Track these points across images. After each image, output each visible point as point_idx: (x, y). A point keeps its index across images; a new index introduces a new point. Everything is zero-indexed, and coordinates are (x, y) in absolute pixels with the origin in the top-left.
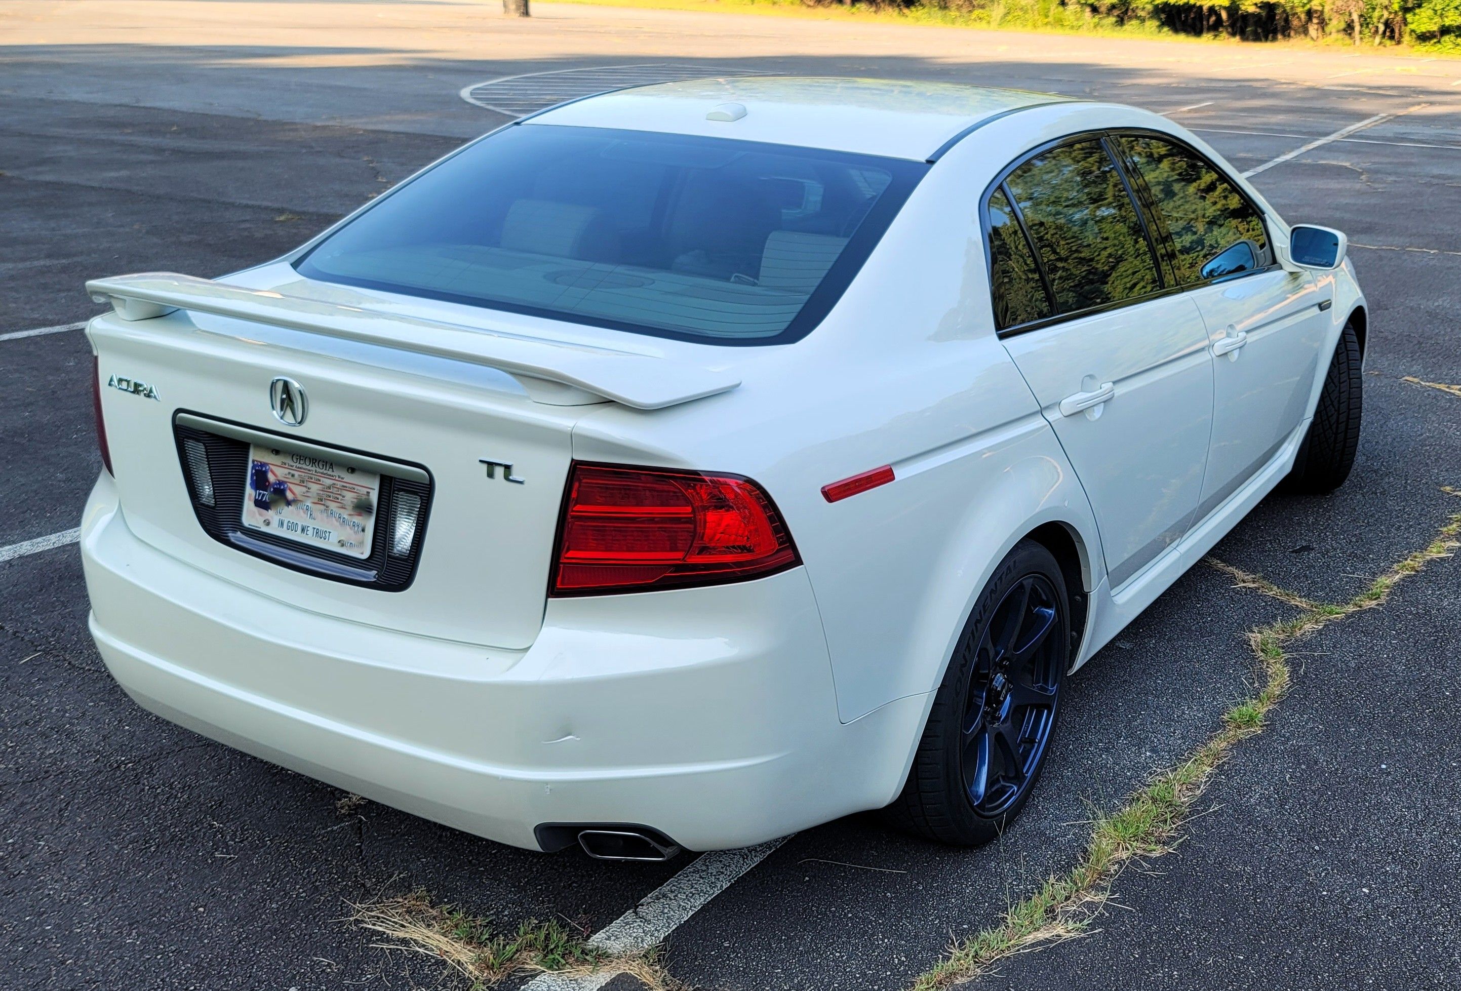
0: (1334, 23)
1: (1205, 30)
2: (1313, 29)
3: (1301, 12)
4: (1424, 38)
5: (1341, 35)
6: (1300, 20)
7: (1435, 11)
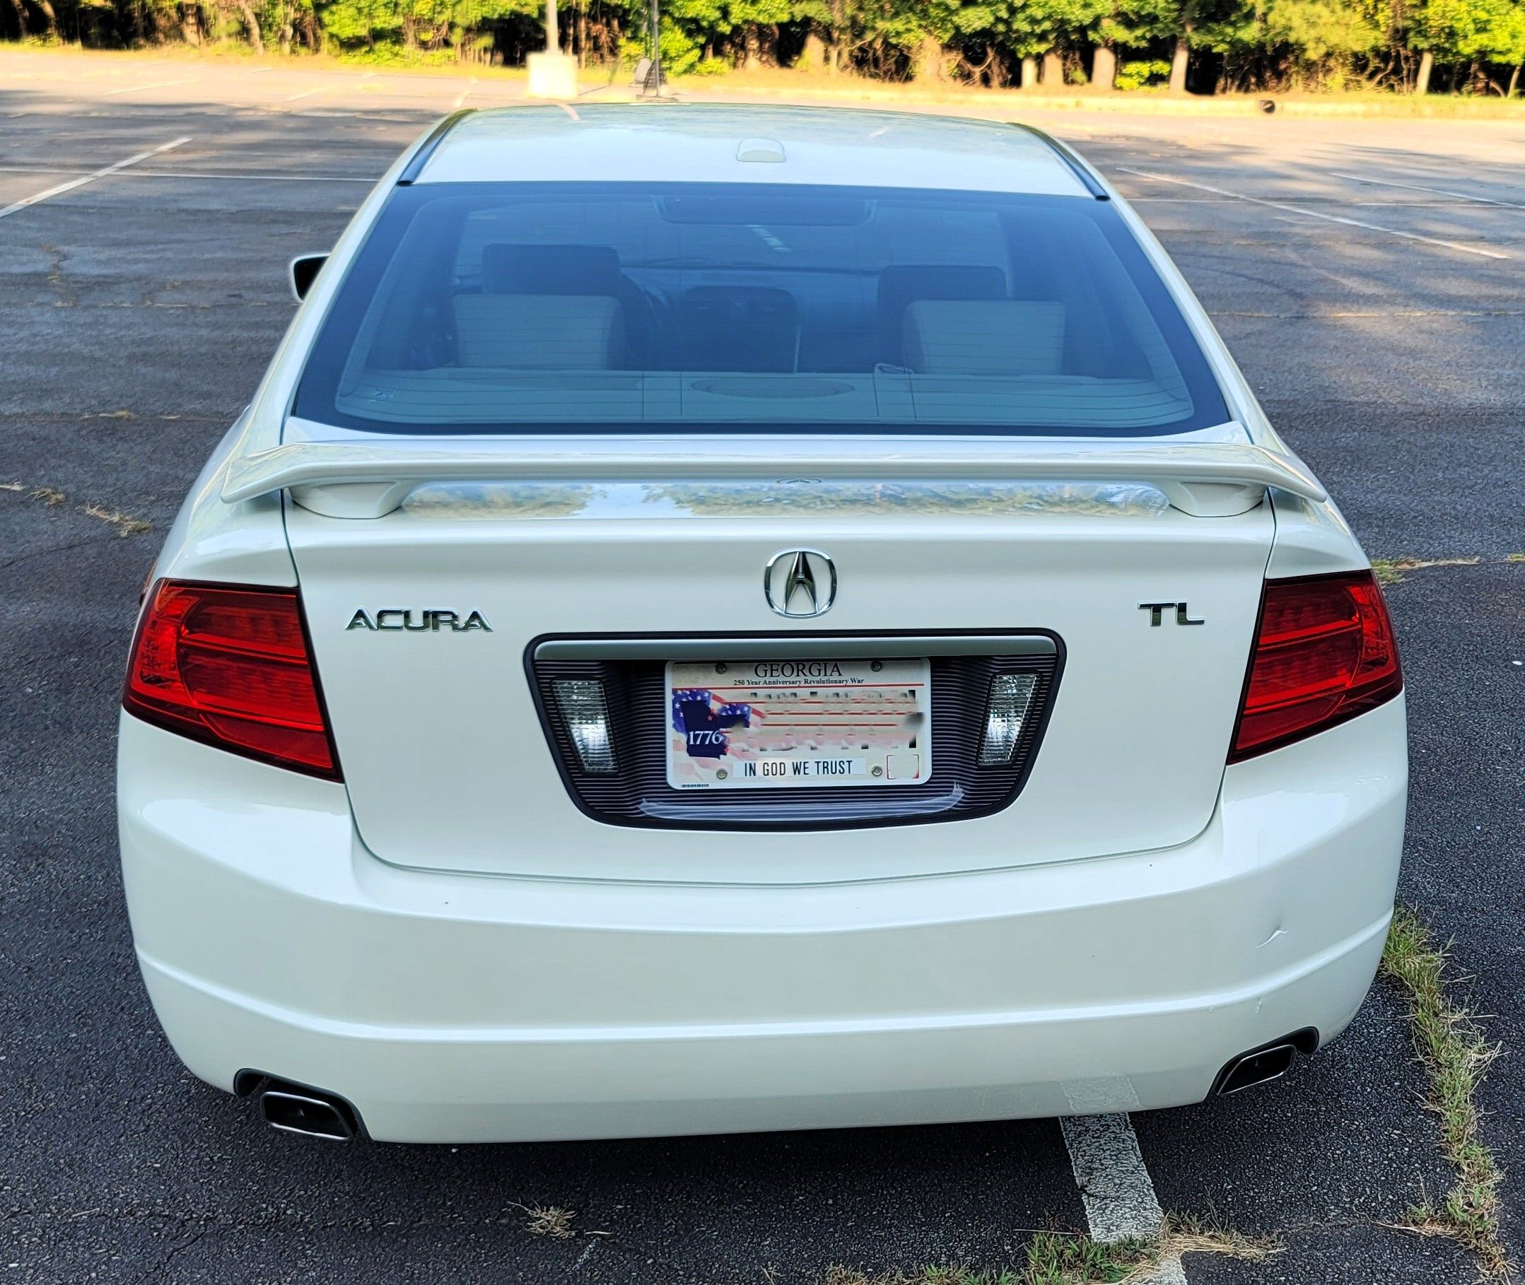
0: (222, 22)
1: (24, 31)
2: (190, 31)
3: (171, 7)
4: (352, 44)
5: (233, 42)
6: (169, 18)
7: (360, 10)
